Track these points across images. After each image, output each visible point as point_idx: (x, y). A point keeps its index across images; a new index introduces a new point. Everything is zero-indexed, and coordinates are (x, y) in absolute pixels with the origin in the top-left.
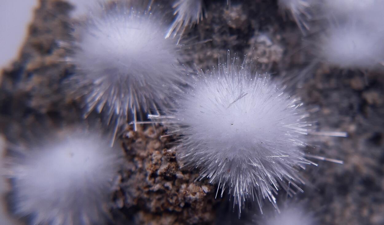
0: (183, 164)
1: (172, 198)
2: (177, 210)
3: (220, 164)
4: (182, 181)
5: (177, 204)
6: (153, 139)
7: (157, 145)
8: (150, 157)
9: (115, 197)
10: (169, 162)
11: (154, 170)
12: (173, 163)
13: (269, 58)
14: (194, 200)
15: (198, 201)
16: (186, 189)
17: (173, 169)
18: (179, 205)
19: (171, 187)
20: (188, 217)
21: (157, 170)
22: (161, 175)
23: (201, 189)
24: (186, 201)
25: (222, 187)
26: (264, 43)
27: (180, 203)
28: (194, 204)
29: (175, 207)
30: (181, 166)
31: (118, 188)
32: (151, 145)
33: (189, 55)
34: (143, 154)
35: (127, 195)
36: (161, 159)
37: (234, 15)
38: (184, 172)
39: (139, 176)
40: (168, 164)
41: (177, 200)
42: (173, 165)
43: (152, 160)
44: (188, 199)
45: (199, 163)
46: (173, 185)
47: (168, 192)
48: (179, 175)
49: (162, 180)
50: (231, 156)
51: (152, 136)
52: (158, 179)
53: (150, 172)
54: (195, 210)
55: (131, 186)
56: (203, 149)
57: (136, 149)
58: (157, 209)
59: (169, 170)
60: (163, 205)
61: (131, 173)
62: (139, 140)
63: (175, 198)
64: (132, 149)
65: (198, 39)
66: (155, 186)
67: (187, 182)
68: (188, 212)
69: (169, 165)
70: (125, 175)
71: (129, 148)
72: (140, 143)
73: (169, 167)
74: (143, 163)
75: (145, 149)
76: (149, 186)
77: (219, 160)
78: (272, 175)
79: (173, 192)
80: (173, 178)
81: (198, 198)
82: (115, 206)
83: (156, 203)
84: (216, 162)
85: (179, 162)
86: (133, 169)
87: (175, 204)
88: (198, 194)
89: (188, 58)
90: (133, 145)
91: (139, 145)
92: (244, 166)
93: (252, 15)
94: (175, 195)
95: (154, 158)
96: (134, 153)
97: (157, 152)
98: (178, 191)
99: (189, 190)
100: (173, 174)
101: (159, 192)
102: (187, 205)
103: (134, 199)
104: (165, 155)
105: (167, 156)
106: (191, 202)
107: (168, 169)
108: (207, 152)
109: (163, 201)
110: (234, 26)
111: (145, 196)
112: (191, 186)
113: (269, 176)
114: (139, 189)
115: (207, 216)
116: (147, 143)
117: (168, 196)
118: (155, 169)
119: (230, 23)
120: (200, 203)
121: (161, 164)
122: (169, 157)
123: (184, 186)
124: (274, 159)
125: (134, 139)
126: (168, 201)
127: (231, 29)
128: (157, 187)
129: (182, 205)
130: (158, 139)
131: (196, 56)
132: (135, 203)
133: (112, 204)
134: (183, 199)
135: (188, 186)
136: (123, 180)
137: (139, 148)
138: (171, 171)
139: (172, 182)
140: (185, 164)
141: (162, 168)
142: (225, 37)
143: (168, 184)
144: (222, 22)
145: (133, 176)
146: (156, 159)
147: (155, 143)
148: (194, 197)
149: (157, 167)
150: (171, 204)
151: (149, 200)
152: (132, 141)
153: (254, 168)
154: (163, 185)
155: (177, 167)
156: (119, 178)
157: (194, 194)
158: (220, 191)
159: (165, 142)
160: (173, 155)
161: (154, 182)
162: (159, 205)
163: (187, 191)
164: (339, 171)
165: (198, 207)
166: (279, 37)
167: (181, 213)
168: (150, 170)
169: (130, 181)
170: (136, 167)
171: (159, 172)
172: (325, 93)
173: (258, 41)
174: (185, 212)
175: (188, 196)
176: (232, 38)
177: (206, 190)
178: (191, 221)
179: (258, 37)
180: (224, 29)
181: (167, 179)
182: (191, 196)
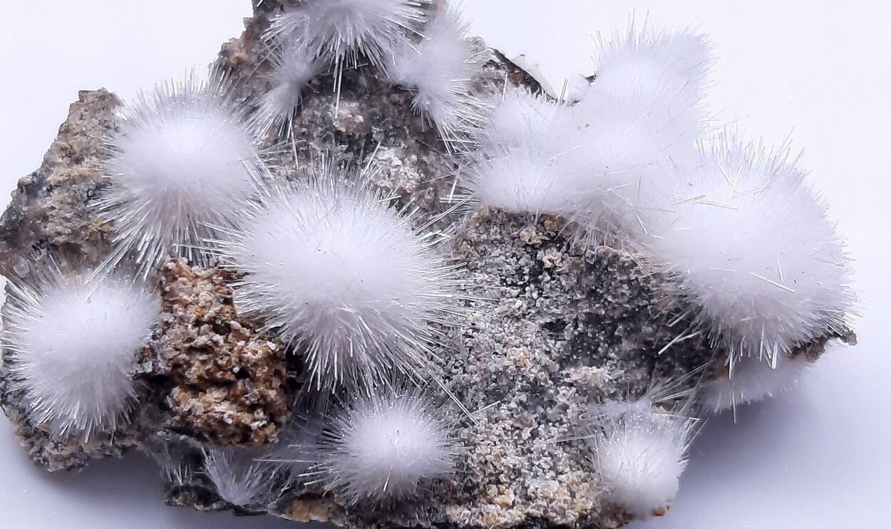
0: (241, 313)
1: (222, 359)
2: (229, 377)
4: (239, 336)
5: (230, 367)
7: (210, 286)
9: (142, 357)
10: (222, 303)
11: (200, 315)
12: (227, 306)
13: (393, 182)
14: (254, 361)
15: (260, 363)
16: (244, 346)
17: (227, 315)
18: (231, 370)
19: (221, 342)
20: (244, 393)
21: (203, 315)
22: (209, 321)
23: (265, 345)
24: (243, 363)
26: (389, 161)
27: (234, 367)
28: (254, 368)
29: (226, 372)
30: (239, 315)
31: (147, 346)
32: (200, 283)
35: (159, 357)
36: (211, 301)
37: (345, 112)
38: (243, 323)
39: (177, 330)
40: (221, 305)
41: (229, 362)
42: (227, 308)
44: (245, 361)
46: (226, 340)
47: (217, 349)
48: (235, 325)
49: (210, 330)
51: (203, 274)
52: (204, 328)
53: (194, 317)
54: (254, 380)
59: (220, 315)
60: (208, 371)
61: (167, 327)
62: (185, 279)
63: (227, 358)
66: (199, 340)
67: (247, 339)
68: (244, 384)
72: (184, 284)
73: (222, 309)
76: (191, 340)
79: (224, 350)
80: (224, 329)
82: (140, 370)
83: (199, 368)
87: (226, 367)
88: (260, 353)
90: (174, 285)
91: (181, 286)
93: (372, 120)
94: (227, 354)
96: (174, 297)
98: (231, 350)
99: (247, 349)
100: (227, 322)
101: (204, 349)
102: (244, 371)
103: (168, 362)
105: (220, 293)
106: (249, 365)
107: (221, 313)
109: (210, 364)
110: (343, 130)
111: (184, 357)
112: (252, 343)
115: (273, 395)
117: (216, 355)
119: (336, 124)
120: (263, 366)
121: (210, 307)
123: (242, 343)
125: (177, 275)
126: (216, 364)
127: (338, 133)
128: (201, 340)
129: (236, 369)
130: (209, 278)
132: (169, 369)
133: (137, 368)
134: (237, 360)
135: (246, 343)
136: (154, 337)
137: (182, 290)
138: (225, 317)
139: (224, 336)
141: (211, 312)
142: (328, 145)
143: (218, 338)
144: (326, 122)
148: (254, 357)
149: (205, 310)
150: (220, 368)
151: (189, 364)
154: (211, 339)
155: (233, 313)
160: (230, 294)
161: (199, 333)
162: (202, 372)
163: (245, 350)
166: (414, 158)
167: (234, 384)
169: (165, 338)
170: (175, 317)
171: (206, 318)
172: (481, 248)
173: (380, 158)
174: (240, 383)
175: (246, 355)
176: (339, 147)
177: (272, 346)
178: (247, 398)
179: (381, 153)
180: (328, 133)
181: (216, 329)
182: (249, 354)
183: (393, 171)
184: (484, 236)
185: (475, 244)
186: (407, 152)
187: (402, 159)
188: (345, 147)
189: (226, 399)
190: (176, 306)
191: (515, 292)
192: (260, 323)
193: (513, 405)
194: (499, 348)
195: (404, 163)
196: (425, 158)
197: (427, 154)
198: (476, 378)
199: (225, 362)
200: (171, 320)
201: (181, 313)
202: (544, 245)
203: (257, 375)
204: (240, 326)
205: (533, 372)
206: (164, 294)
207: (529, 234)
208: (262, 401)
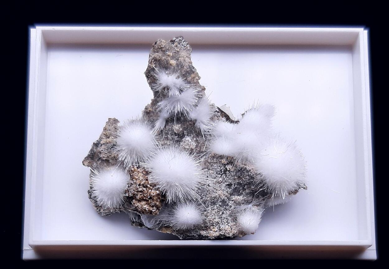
1: (145, 194)
2: (147, 199)
7: (142, 175)
9: (125, 192)
13: (189, 147)
15: (155, 196)
18: (148, 197)
19: (145, 190)
20: (151, 202)
22: (142, 185)
25: (164, 192)
26: (188, 140)
30: (150, 183)
32: (140, 174)
33: (158, 142)
34: (136, 177)
35: (130, 192)
36: (143, 179)
37: (177, 128)
39: (134, 186)
40: (145, 181)
41: (147, 195)
42: (147, 182)
43: (139, 179)
47: (144, 192)
48: (149, 186)
50: (168, 180)
51: (140, 171)
53: (138, 183)
55: (131, 189)
56: (158, 177)
58: (140, 198)
59: (145, 183)
60: (142, 197)
62: (136, 172)
63: (147, 194)
70: (129, 185)
72: (136, 173)
76: (137, 189)
77: (164, 181)
79: (146, 192)
80: (146, 187)
83: (140, 196)
85: (149, 181)
88: (155, 193)
90: (133, 174)
92: (173, 185)
93: (185, 129)
96: (133, 177)
97: (141, 177)
98: (148, 192)
100: (147, 185)
101: (141, 191)
102: (151, 198)
103: (132, 194)
105: (145, 178)
106: (152, 196)
109: (142, 195)
110: (177, 132)
111: (136, 193)
112: (153, 191)
113: (182, 190)
114: (134, 190)
115: (158, 203)
118: (140, 182)
119: (175, 131)
121: (142, 181)
123: (150, 190)
127: (175, 133)
128: (140, 189)
129: (149, 197)
130: (142, 172)
131: (161, 143)
133: (124, 195)
134: (149, 195)
136: (128, 187)
137: (135, 175)
141: (143, 183)
142: (173, 136)
143: (144, 189)
144: (173, 130)
146: (141, 179)
150: (145, 197)
151: (137, 195)
152: (133, 172)
156: (127, 185)
159: (145, 174)
160: (147, 178)
161: (140, 188)
167: (148, 201)
169: (131, 187)
171: (141, 184)
172: (211, 164)
173: (186, 139)
174: (150, 200)
176: (175, 137)
177: (158, 192)
178: (151, 204)
179: (186, 138)
180: (173, 133)
181: (144, 187)
182: (152, 194)
183: (189, 143)
184: (212, 161)
185: (210, 163)
186: (193, 137)
187: (192, 140)
188: (177, 137)
189: (146, 204)
190: (134, 179)
191: (220, 176)
192: (155, 185)
193: (218, 206)
194: (215, 191)
196: (198, 139)
197: (198, 137)
198: (209, 199)
200: (133, 183)
201: (135, 182)
202: (228, 164)
203: (154, 199)
204: (150, 186)
205: (223, 197)
206: (131, 176)
207: (224, 161)
208: (155, 205)
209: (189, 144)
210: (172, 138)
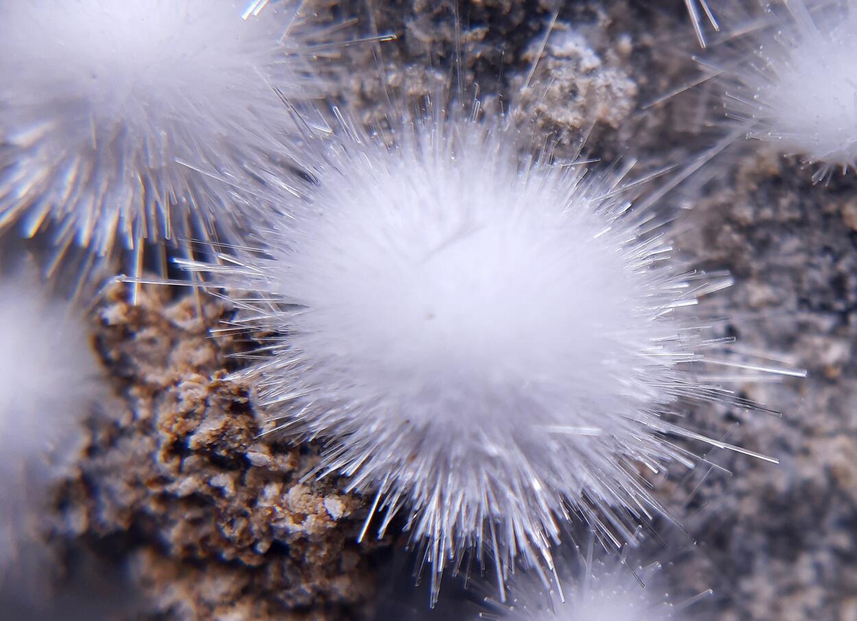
0: (272, 424)
1: (231, 524)
2: (247, 560)
3: (384, 437)
4: (267, 475)
5: (247, 544)
6: (191, 335)
7: (202, 354)
8: (172, 390)
9: (63, 498)
10: (227, 412)
11: (180, 432)
12: (239, 417)
13: (584, 110)
14: (297, 537)
15: (311, 540)
16: (278, 500)
17: (239, 437)
18: (252, 547)
19: (230, 490)
20: (283, 586)
21: (189, 433)
22: (201, 450)
23: (320, 505)
24: (276, 537)
25: (386, 508)
26: (573, 59)
27: (257, 541)
28: (299, 548)
29: (241, 551)
30: (267, 429)
31: (75, 474)
33: (332, 76)
34: (155, 376)
35: (103, 499)
36: (205, 401)
38: (276, 447)
39: (139, 444)
40: (226, 418)
41: (247, 531)
42: (240, 423)
43: (177, 400)
44: (281, 533)
45: (318, 427)
46: (239, 483)
47: (221, 504)
48: (258, 455)
49: (205, 465)
50: (420, 414)
51: (188, 324)
52: (190, 460)
54: (301, 567)
55: (114, 470)
56: (336, 385)
57: (135, 361)
58: (189, 548)
59: (224, 439)
61: (117, 434)
62: (149, 333)
63: (241, 524)
64: (123, 361)
65: (362, 28)
66: (179, 483)
67: (286, 479)
68: (281, 571)
69: (226, 424)
70: (101, 436)
71: (113, 354)
72: (151, 341)
73: (226, 428)
74: (153, 406)
75: (164, 363)
76: (164, 480)
77: (383, 422)
78: (548, 485)
79: (236, 504)
80: (238, 463)
81: (309, 532)
82: (61, 527)
83: (185, 531)
84: (374, 428)
85: (260, 415)
86: (124, 421)
87: (240, 541)
88: (311, 519)
89: (325, 86)
90: (126, 347)
91: (146, 348)
92: (458, 450)
94: (245, 515)
95: (183, 395)
96: (130, 372)
97: (195, 376)
98: (252, 503)
99: (285, 507)
100: (238, 451)
101: (193, 499)
102: (278, 549)
103: (121, 511)
104: (215, 392)
105: (222, 393)
106: (289, 542)
107: (224, 434)
108: (345, 394)
109: (207, 529)
111: (153, 507)
112: (294, 493)
113: (537, 486)
114: (135, 483)
115: (341, 587)
116: (173, 343)
117: (220, 516)
118: (184, 429)
120: (318, 546)
121: (202, 417)
122: (228, 398)
123: (272, 490)
124: (554, 436)
125: (132, 328)
126: (219, 530)
128: (186, 485)
129: (262, 547)
130: (204, 333)
131: (352, 83)
132: (123, 524)
133: (54, 521)
134: (264, 529)
135: (284, 491)
136: (91, 451)
137: (144, 357)
138: (233, 441)
139: (236, 474)
140: (279, 422)
141: (205, 431)
142: (445, 31)
143: (224, 480)
145: (124, 442)
146: (189, 398)
147: (197, 348)
148: (298, 528)
149: (192, 423)
150: (229, 542)
151: (166, 522)
152: (124, 333)
153: (492, 460)
154: (207, 482)
155: (255, 429)
156: (84, 440)
157: (301, 518)
158: (379, 517)
159: (228, 350)
160: (242, 392)
161: (179, 470)
162: (192, 538)
163: (278, 509)
164: (781, 483)
165: (309, 559)
166: (625, 43)
167: (260, 570)
168: (169, 430)
169: (115, 457)
170: (134, 417)
171: (193, 441)
172: (761, 234)
173: (557, 50)
174: (272, 570)
175: (282, 525)
176: (468, 35)
177: (335, 510)
178: (289, 597)
179: (557, 39)
181: (221, 465)
182: (289, 520)
183: (582, 83)
184: (767, 213)
185: (746, 230)
186: (612, 32)
187: (600, 53)
188: (480, 32)
189: (245, 591)
191: (826, 322)
194: (795, 438)
195: (605, 63)
196: (647, 39)
197: (651, 27)
198: (749, 507)
199: (237, 534)
203: (307, 560)
204: (267, 455)
208: (319, 600)
209: (582, 91)
210: (445, 43)
